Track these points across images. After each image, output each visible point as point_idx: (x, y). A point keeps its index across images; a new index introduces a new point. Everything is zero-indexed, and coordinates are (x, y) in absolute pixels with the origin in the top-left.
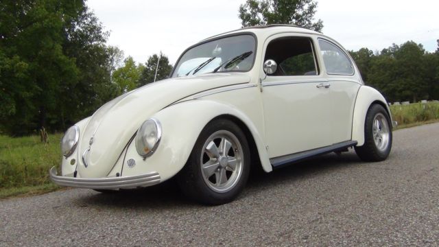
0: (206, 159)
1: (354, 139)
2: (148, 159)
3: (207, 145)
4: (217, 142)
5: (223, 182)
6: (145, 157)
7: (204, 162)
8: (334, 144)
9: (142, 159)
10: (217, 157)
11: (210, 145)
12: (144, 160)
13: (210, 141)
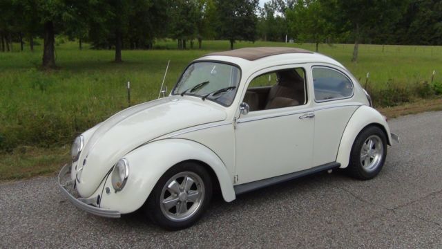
0: (168, 194)
1: (338, 161)
2: (118, 193)
3: (169, 184)
4: (180, 181)
5: (183, 211)
6: (117, 191)
7: (165, 197)
8: (312, 168)
9: (114, 191)
10: (178, 194)
11: (172, 184)
12: (116, 192)
13: (172, 181)
